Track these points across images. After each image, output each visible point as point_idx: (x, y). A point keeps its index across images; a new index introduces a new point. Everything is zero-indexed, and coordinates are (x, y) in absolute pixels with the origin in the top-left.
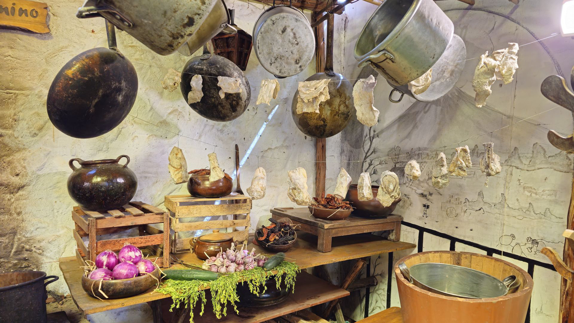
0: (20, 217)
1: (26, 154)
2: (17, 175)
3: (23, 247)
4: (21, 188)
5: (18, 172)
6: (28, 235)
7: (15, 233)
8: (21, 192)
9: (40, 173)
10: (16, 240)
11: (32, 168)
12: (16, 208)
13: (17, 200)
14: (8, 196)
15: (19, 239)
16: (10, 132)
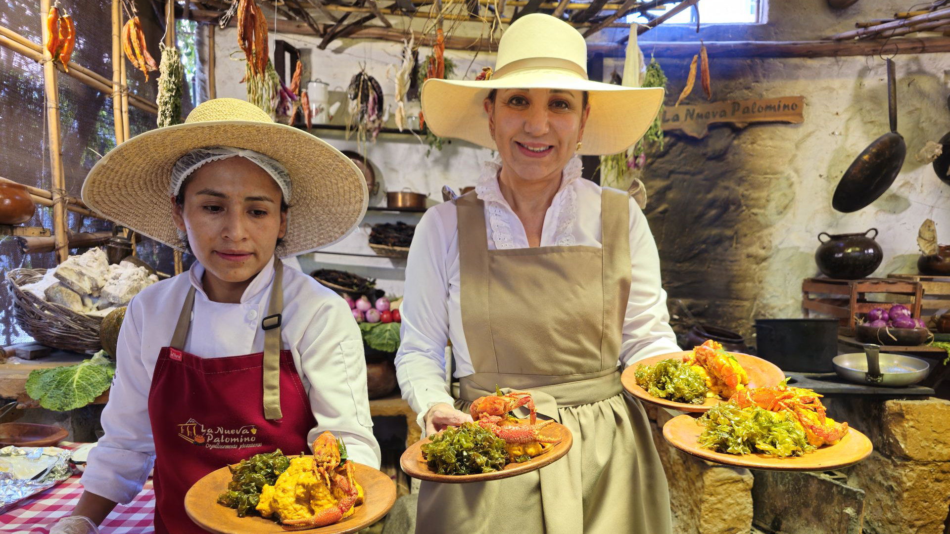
0: (760, 286)
1: (772, 230)
2: (764, 248)
3: (760, 312)
4: (765, 259)
5: (765, 245)
6: (765, 302)
7: (755, 299)
8: (764, 264)
9: (780, 247)
10: (755, 305)
11: (776, 242)
12: (758, 278)
13: (761, 270)
14: (754, 266)
15: (758, 305)
16: (762, 211)
